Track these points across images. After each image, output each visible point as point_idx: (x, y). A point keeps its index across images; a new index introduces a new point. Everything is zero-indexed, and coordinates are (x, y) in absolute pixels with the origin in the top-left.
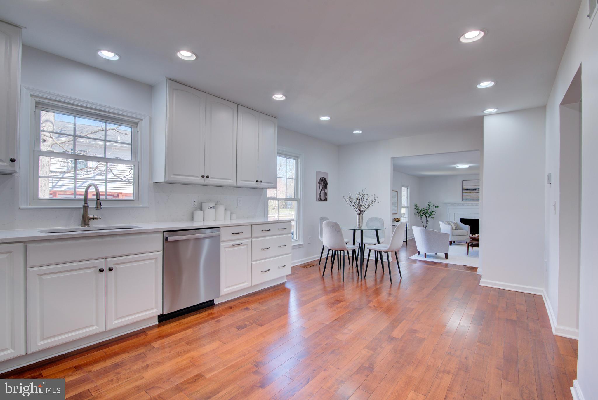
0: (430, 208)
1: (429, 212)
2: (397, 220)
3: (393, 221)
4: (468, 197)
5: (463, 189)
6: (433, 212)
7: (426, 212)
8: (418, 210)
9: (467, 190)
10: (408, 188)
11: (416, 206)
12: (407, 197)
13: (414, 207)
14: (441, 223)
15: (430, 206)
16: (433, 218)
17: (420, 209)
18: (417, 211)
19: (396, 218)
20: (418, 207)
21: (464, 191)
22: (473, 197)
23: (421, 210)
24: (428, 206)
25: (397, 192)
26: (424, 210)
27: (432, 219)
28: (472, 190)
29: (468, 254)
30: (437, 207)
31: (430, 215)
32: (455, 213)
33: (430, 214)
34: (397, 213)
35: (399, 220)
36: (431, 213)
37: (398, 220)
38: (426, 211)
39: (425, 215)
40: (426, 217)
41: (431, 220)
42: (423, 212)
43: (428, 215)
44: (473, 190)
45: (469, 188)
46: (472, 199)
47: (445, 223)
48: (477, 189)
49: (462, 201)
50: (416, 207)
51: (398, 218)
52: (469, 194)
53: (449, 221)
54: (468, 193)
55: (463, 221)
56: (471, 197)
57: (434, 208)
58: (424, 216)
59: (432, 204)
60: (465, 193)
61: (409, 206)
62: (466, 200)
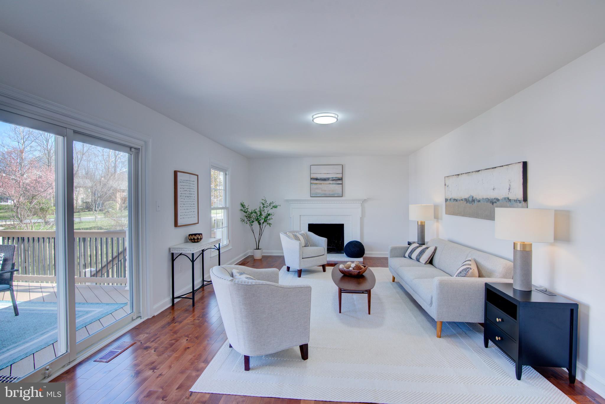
0: (265, 209)
1: (264, 214)
2: (194, 239)
3: (186, 242)
4: (319, 191)
5: (311, 178)
6: (269, 215)
7: (260, 216)
8: (246, 212)
9: (317, 179)
10: (227, 173)
11: (243, 205)
12: (225, 190)
13: (240, 207)
14: (283, 237)
15: (265, 206)
16: (270, 225)
17: (250, 210)
18: (245, 214)
19: (191, 235)
20: (247, 208)
21: (312, 181)
22: (325, 191)
23: (252, 213)
24: (262, 206)
25: (198, 176)
26: (255, 213)
27: (268, 226)
28: (323, 180)
29: (340, 312)
30: (275, 207)
31: (265, 221)
32: (301, 216)
33: (265, 218)
34: (198, 223)
35: (198, 239)
36: (267, 217)
37: (196, 238)
38: (259, 213)
39: (256, 220)
40: (260, 224)
41: (266, 229)
42: (254, 215)
43: (262, 221)
44: (325, 180)
45: (319, 176)
46: (324, 194)
47: (289, 237)
48: (329, 178)
49: (311, 197)
50: (242, 208)
51: (195, 235)
52: (320, 186)
53: (294, 232)
54: (318, 185)
55: (314, 228)
56: (322, 191)
57: (271, 208)
58: (256, 223)
59: (268, 202)
60: (314, 185)
61: (228, 207)
62: (316, 195)
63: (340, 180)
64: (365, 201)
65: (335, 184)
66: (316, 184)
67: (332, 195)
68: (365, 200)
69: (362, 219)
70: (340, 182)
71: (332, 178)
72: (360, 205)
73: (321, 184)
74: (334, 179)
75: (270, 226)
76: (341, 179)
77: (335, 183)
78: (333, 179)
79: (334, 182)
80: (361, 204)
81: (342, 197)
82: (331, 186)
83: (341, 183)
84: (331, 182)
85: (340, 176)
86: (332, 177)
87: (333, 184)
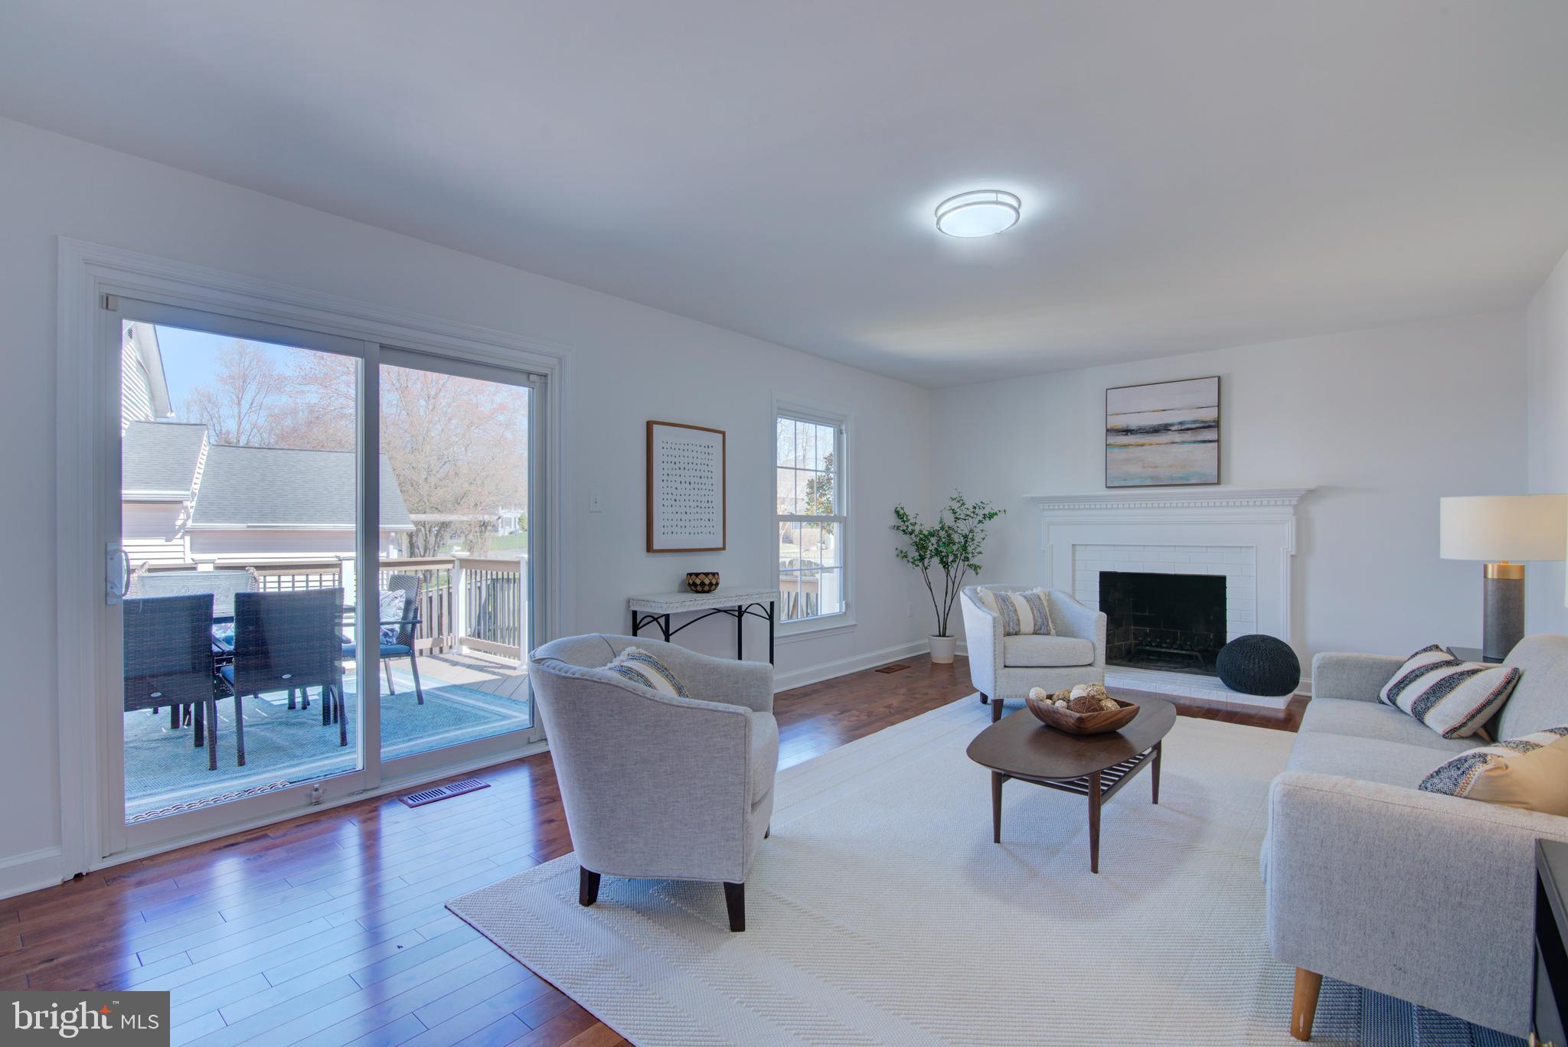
0: (959, 523)
1: (958, 540)
2: (703, 584)
4: (1135, 469)
5: (1107, 430)
6: (970, 540)
7: (946, 543)
8: (911, 534)
9: (1127, 431)
10: (843, 429)
11: (900, 515)
12: (839, 472)
13: (894, 521)
14: (964, 600)
15: (962, 516)
16: (975, 569)
17: (919, 529)
18: (908, 538)
19: (697, 575)
20: (912, 521)
21: (1112, 440)
22: (1156, 467)
23: (925, 536)
24: (948, 516)
25: (724, 433)
26: (935, 535)
27: (971, 572)
28: (1148, 432)
30: (991, 516)
31: (961, 557)
32: (1078, 548)
34: (724, 548)
35: (711, 584)
37: (707, 581)
39: (935, 555)
40: (945, 565)
44: (1156, 430)
45: (1134, 422)
46: (1152, 478)
48: (1170, 425)
49: (1107, 487)
50: (899, 522)
52: (1138, 452)
54: (1131, 449)
56: (1144, 467)
57: (980, 522)
58: (936, 563)
59: (969, 505)
60: (1116, 450)
61: (845, 515)
62: (1125, 480)
63: (1209, 427)
64: (1310, 495)
65: (1190, 442)
66: (1125, 446)
67: (1181, 478)
68: (1311, 492)
69: (1297, 561)
70: (1211, 435)
71: (1181, 423)
72: (1291, 510)
73: (1142, 445)
74: (1189, 426)
75: (977, 574)
76: (1216, 425)
77: (1193, 439)
78: (1183, 428)
79: (1188, 436)
80: (1295, 507)
81: (1218, 483)
82: (1175, 449)
83: (1215, 437)
84: (1177, 437)
85: (1210, 415)
86: (1180, 421)
87: (1183, 442)
